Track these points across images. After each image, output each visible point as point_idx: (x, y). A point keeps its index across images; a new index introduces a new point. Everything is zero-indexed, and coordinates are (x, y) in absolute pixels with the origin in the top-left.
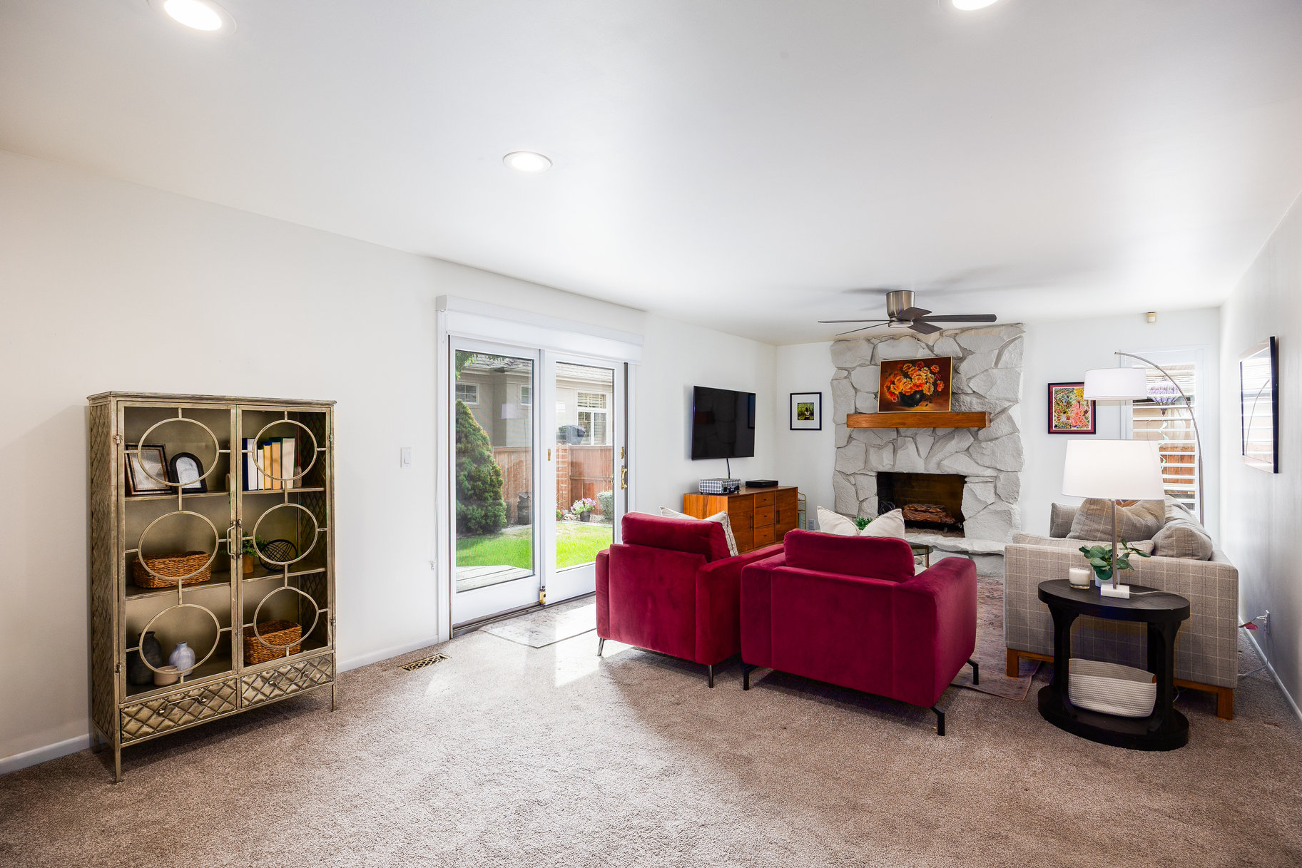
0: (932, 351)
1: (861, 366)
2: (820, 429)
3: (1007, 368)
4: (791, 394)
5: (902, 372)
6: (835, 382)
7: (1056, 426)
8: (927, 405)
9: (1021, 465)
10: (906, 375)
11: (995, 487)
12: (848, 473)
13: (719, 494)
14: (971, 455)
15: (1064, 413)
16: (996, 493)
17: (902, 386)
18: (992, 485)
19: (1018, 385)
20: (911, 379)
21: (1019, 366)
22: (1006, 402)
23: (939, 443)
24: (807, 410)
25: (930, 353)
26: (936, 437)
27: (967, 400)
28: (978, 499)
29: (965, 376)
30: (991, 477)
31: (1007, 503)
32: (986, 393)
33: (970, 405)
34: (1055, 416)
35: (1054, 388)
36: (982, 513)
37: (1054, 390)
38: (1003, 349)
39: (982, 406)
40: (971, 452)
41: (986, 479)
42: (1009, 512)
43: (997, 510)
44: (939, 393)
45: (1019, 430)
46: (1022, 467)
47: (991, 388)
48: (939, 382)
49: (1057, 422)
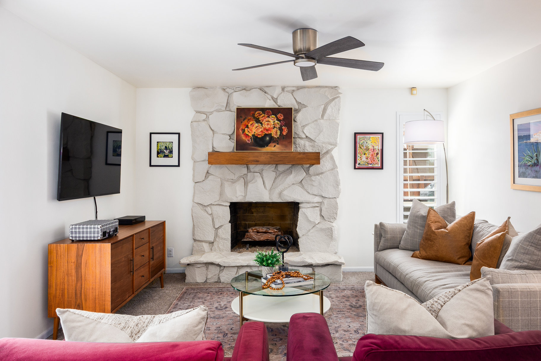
0: (276, 103)
1: (218, 111)
2: (179, 166)
3: (330, 120)
4: (151, 134)
5: (254, 117)
6: (195, 124)
7: (359, 164)
8: (275, 146)
9: (339, 193)
10: (258, 121)
11: (321, 210)
12: (206, 205)
13: (98, 241)
14: (303, 186)
15: (365, 154)
16: (321, 215)
17: (255, 129)
18: (318, 209)
19: (337, 133)
20: (262, 124)
21: (337, 118)
22: (329, 146)
23: (280, 177)
24: (166, 148)
25: (275, 104)
26: (278, 172)
27: (302, 143)
28: (309, 220)
29: (300, 124)
30: (318, 203)
31: (329, 222)
32: (316, 138)
33: (304, 146)
34: (359, 157)
35: (358, 136)
36: (311, 231)
37: (358, 138)
38: (327, 105)
39: (313, 148)
40: (303, 184)
41: (315, 205)
42: (330, 229)
43: (323, 228)
44: (284, 137)
45: (337, 167)
46: (340, 194)
47: (319, 134)
48: (283, 127)
49: (360, 161)
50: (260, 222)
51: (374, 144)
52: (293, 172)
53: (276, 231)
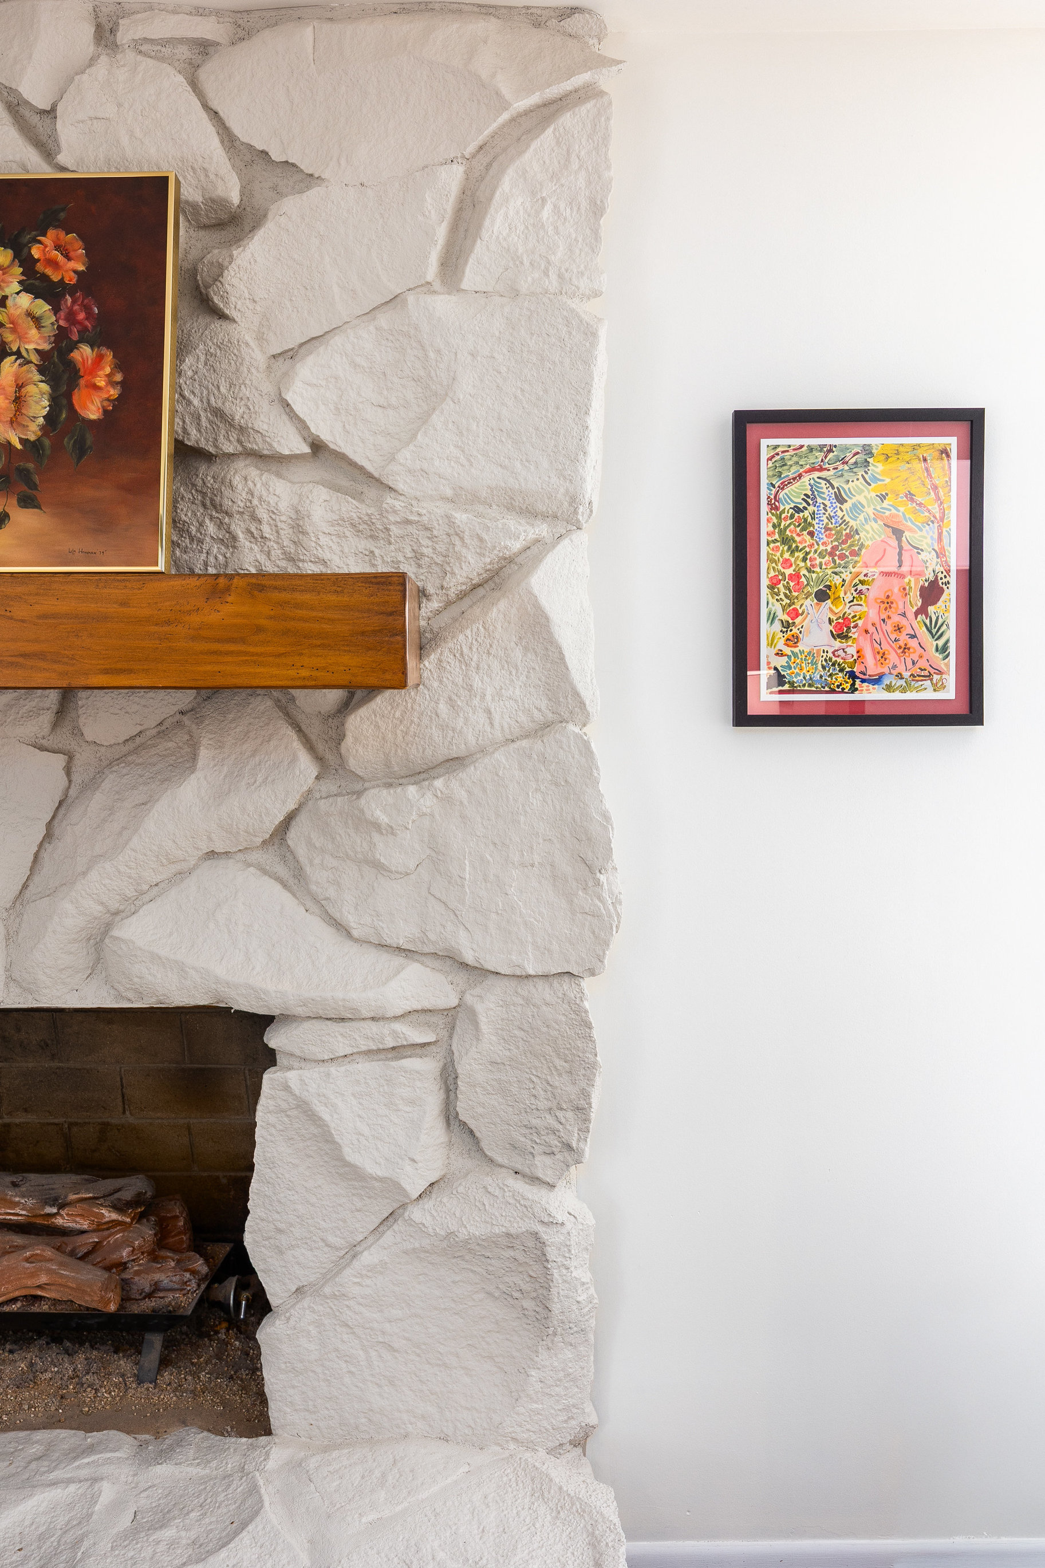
0: (47, 149)
3: (515, 293)
7: (776, 680)
9: (600, 929)
11: (449, 1078)
14: (299, 873)
15: (822, 596)
16: (450, 1116)
18: (426, 1066)
19: (583, 410)
21: (584, 283)
22: (512, 523)
23: (98, 800)
26: (84, 757)
27: (272, 500)
28: (347, 1164)
29: (260, 338)
30: (422, 1017)
31: (518, 1185)
32: (392, 458)
33: (298, 528)
34: (772, 618)
35: (764, 443)
36: (368, 1257)
37: (764, 455)
38: (489, 166)
39: (370, 545)
40: (301, 851)
41: (395, 1034)
42: (530, 1244)
43: (463, 1234)
44: (89, 439)
45: (582, 705)
46: (607, 944)
47: (424, 419)
48: (84, 353)
49: (780, 654)
50: (31, 1118)
51: (905, 509)
52: (204, 754)
53: (114, 1216)
